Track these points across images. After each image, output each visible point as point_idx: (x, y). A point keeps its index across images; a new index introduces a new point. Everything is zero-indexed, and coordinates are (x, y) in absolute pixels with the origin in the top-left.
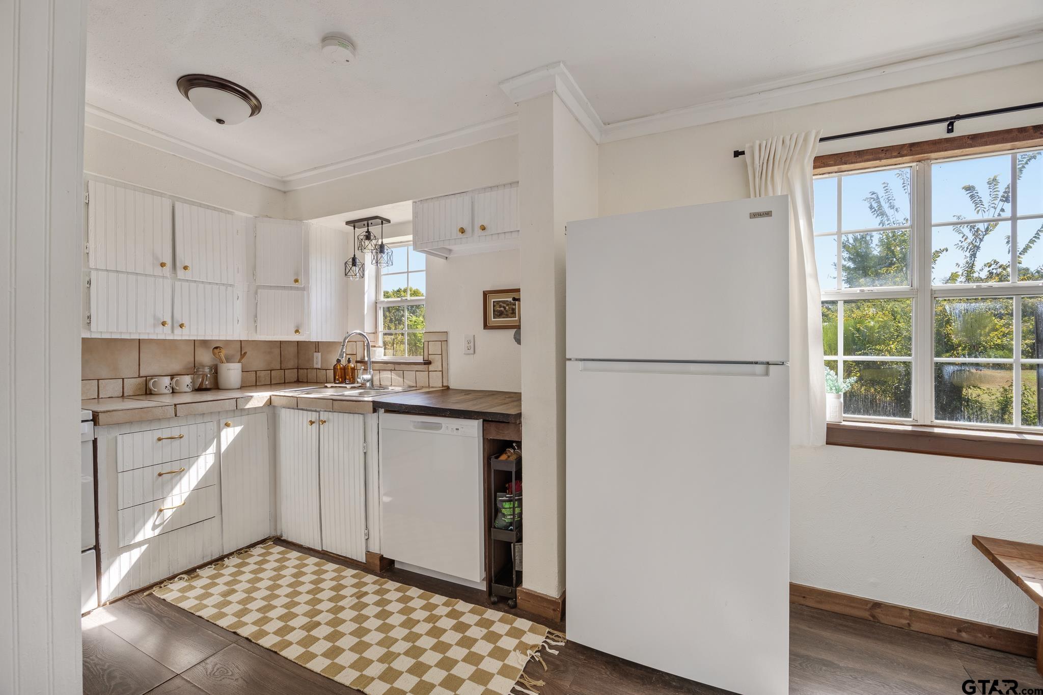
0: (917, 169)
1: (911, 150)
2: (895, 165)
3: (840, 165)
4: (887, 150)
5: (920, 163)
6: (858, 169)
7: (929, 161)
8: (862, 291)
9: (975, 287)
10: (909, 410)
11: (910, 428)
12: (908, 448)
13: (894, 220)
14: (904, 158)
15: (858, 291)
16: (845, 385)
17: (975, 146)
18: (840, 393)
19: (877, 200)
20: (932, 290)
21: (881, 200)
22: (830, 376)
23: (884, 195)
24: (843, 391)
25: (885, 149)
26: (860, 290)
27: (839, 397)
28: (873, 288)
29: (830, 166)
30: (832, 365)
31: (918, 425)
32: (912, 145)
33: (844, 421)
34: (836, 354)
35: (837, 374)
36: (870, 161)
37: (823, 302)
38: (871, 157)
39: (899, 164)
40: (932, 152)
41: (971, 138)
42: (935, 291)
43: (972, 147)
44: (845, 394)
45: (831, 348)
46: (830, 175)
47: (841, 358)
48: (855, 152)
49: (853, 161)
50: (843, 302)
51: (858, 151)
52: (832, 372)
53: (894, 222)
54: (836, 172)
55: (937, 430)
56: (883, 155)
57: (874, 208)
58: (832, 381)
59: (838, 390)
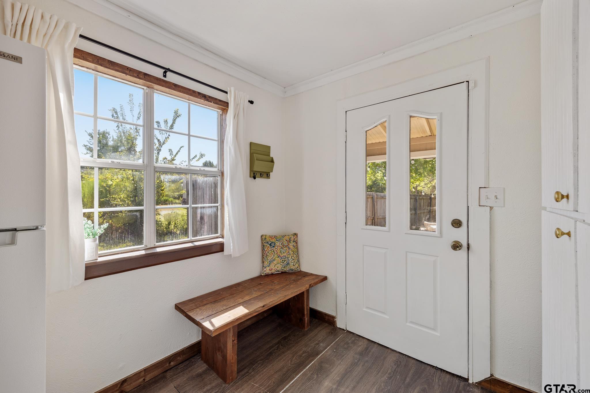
0: (147, 92)
1: (145, 77)
2: (135, 83)
3: (97, 65)
4: (130, 70)
5: (148, 89)
6: (110, 75)
7: (153, 89)
8: (113, 162)
9: (174, 167)
10: (142, 240)
11: (143, 252)
12: (143, 265)
13: (125, 126)
14: (141, 80)
15: (110, 162)
16: (100, 231)
17: (176, 91)
18: (96, 237)
19: (116, 113)
20: (154, 166)
21: (119, 114)
22: (88, 225)
23: (120, 111)
24: (99, 235)
25: (129, 69)
26: (111, 161)
27: (95, 240)
28: (120, 161)
29: (89, 62)
30: (89, 216)
31: (147, 249)
32: (146, 74)
33: (99, 257)
34: (92, 207)
35: (93, 223)
36: (119, 72)
37: (82, 167)
38: (120, 69)
39: (137, 84)
40: (155, 84)
41: (174, 85)
42: (156, 167)
43: (174, 90)
44: (100, 237)
45: (88, 203)
46: (88, 70)
47: (97, 210)
48: (109, 61)
49: (107, 66)
50: (98, 168)
51: (111, 61)
52: (90, 222)
53: (124, 127)
54: (93, 70)
55: (159, 250)
56: (128, 72)
57: (114, 117)
58: (90, 229)
59: (94, 235)
